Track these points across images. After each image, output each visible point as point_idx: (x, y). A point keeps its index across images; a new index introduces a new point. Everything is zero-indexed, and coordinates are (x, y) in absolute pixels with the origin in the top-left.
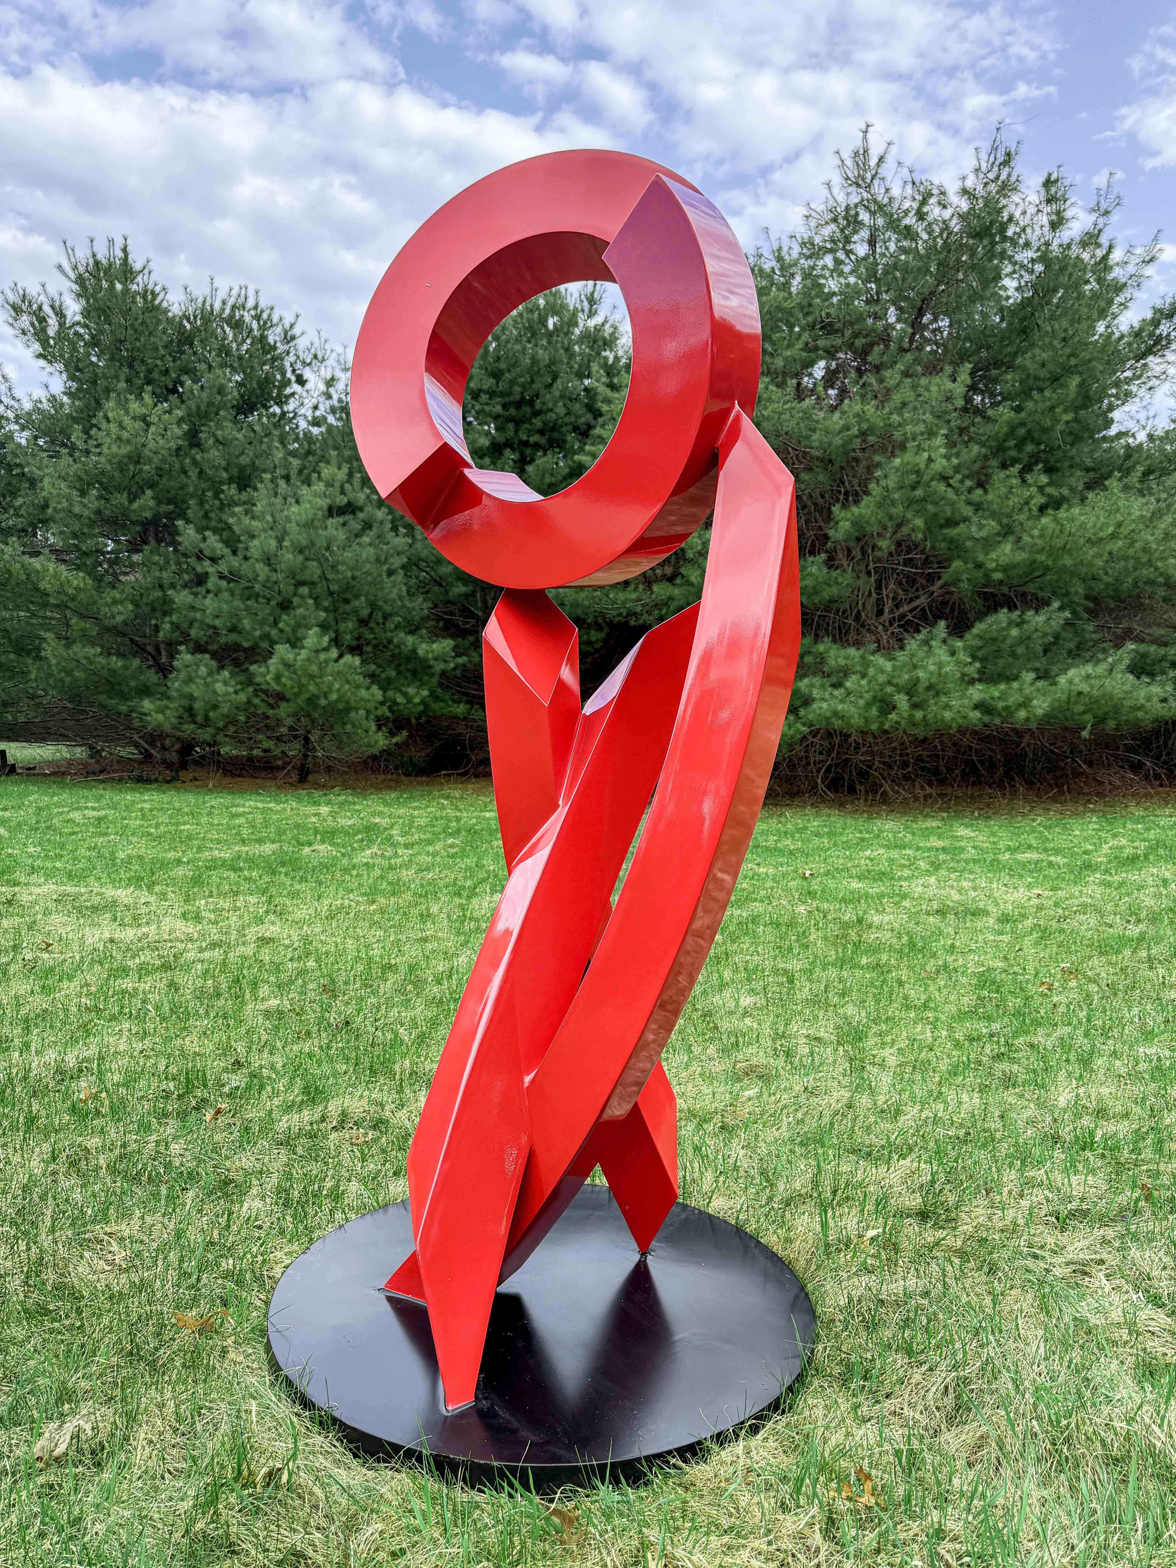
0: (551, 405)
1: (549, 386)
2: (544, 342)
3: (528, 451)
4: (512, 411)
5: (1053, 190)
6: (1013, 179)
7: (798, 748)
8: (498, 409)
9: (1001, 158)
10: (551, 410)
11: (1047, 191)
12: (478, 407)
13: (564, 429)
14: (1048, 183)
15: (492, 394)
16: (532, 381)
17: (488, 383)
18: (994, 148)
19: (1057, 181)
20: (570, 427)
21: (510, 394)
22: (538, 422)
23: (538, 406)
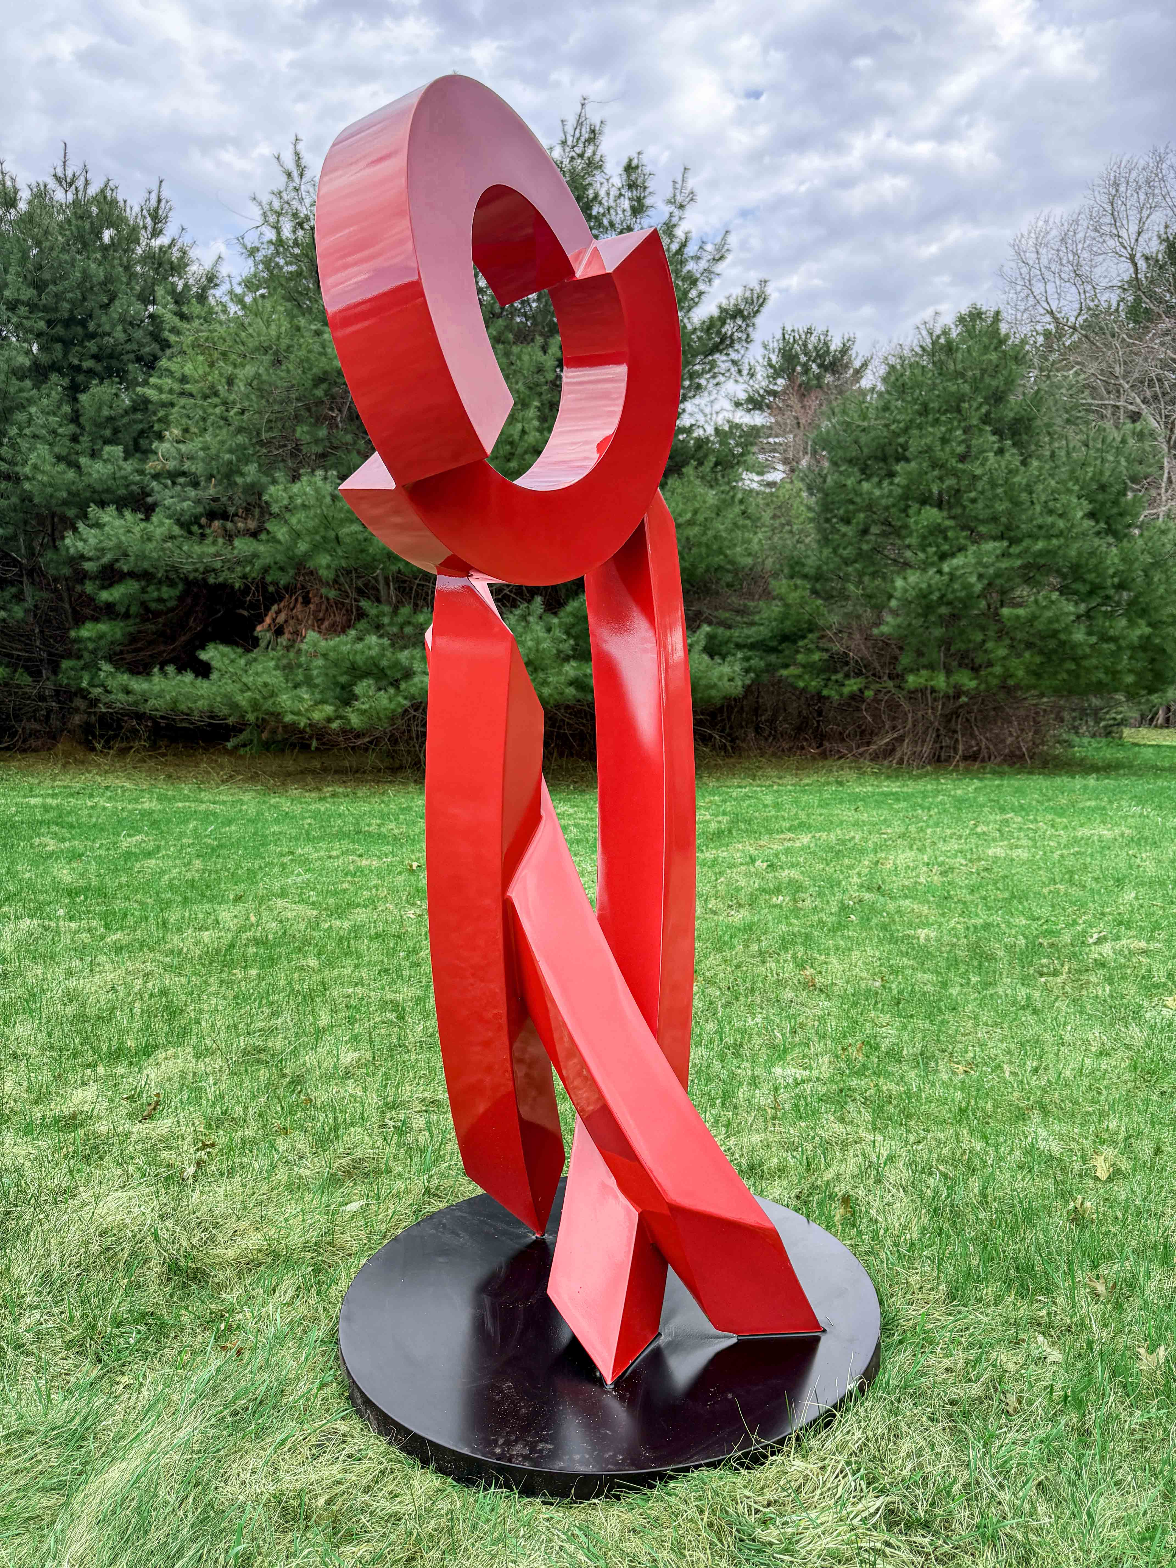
0: (107, 328)
1: (106, 306)
2: (98, 256)
3: (80, 378)
4: (59, 330)
5: (633, 177)
6: (597, 158)
7: (399, 722)
8: (42, 325)
9: (586, 136)
10: (109, 334)
11: (629, 176)
12: (14, 320)
13: (125, 357)
14: (630, 168)
15: (33, 307)
16: (84, 299)
17: (28, 293)
18: (579, 124)
19: (637, 167)
20: (132, 356)
21: (56, 310)
22: (92, 346)
23: (92, 326)
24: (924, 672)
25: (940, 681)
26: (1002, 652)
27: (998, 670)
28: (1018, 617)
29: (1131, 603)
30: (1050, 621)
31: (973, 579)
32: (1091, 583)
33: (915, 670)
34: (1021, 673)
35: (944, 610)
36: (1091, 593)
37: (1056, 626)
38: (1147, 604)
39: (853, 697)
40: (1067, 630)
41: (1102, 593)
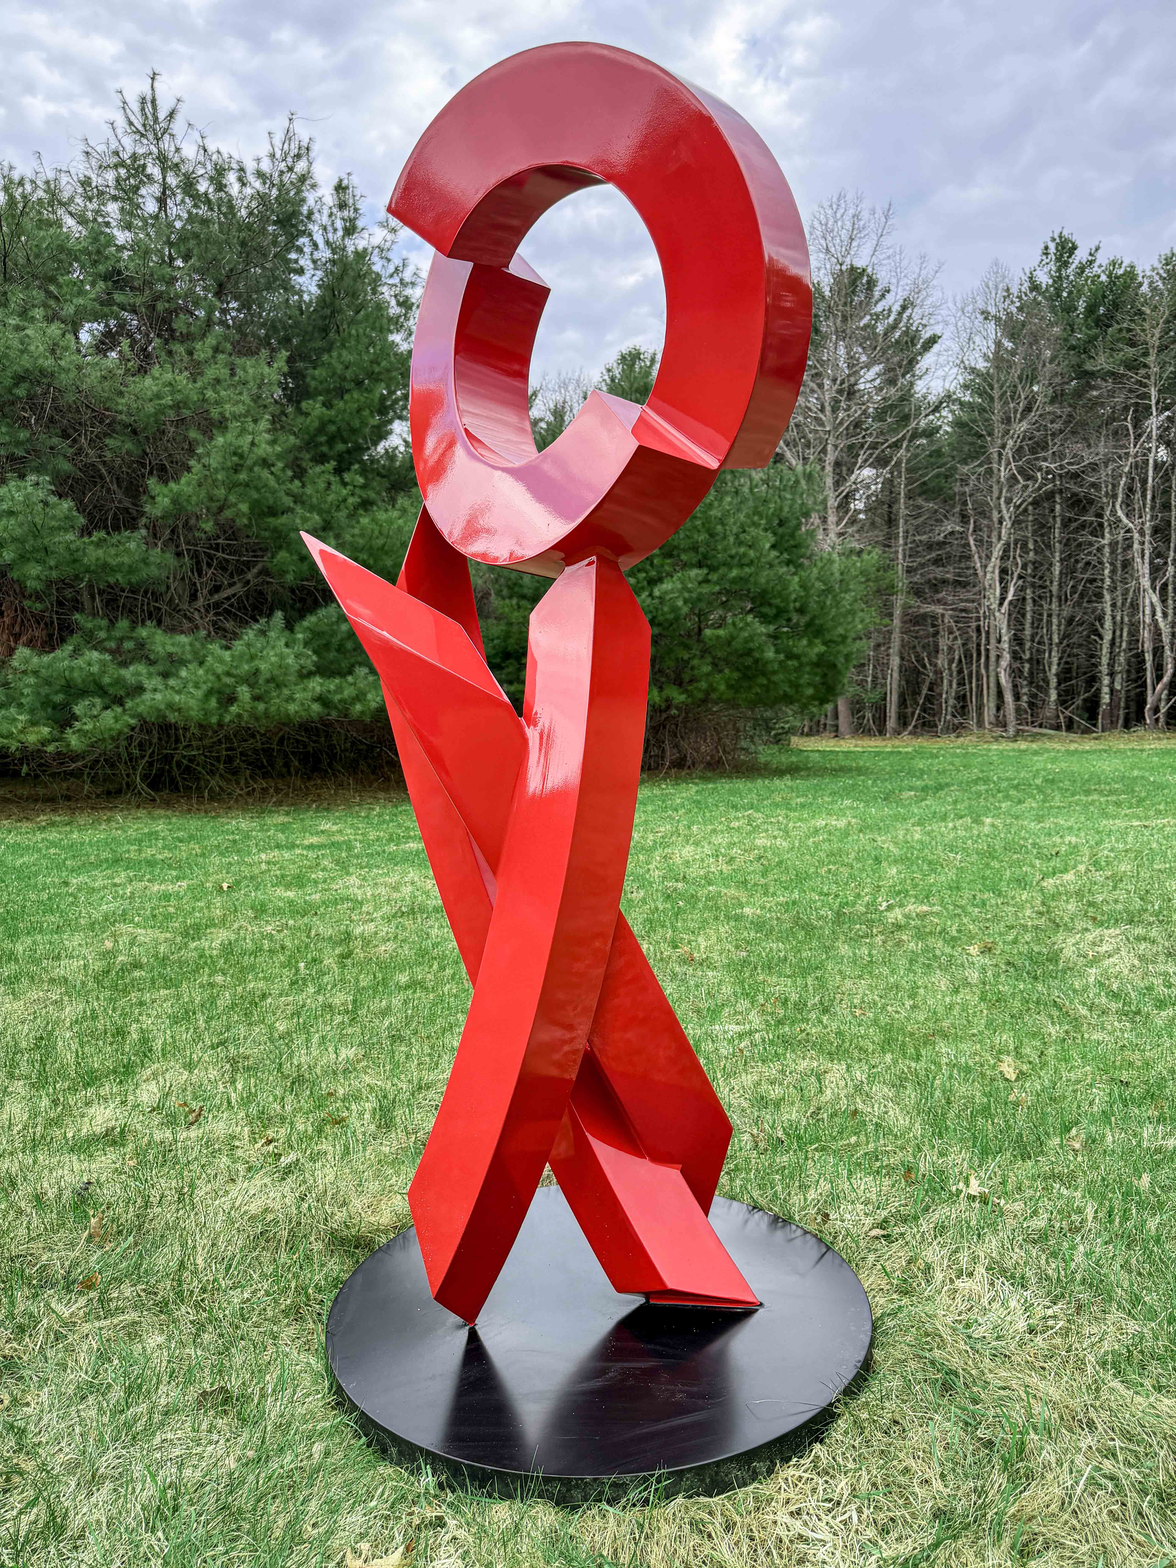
5: (344, 197)
9: (294, 151)
11: (339, 196)
14: (340, 188)
18: (287, 139)
19: (347, 188)
26: (706, 669)
27: (703, 685)
28: (718, 637)
29: (809, 625)
30: (746, 641)
31: (680, 603)
32: (777, 607)
34: (722, 687)
36: (777, 616)
37: (751, 645)
38: (821, 625)
40: (760, 649)
41: (786, 616)
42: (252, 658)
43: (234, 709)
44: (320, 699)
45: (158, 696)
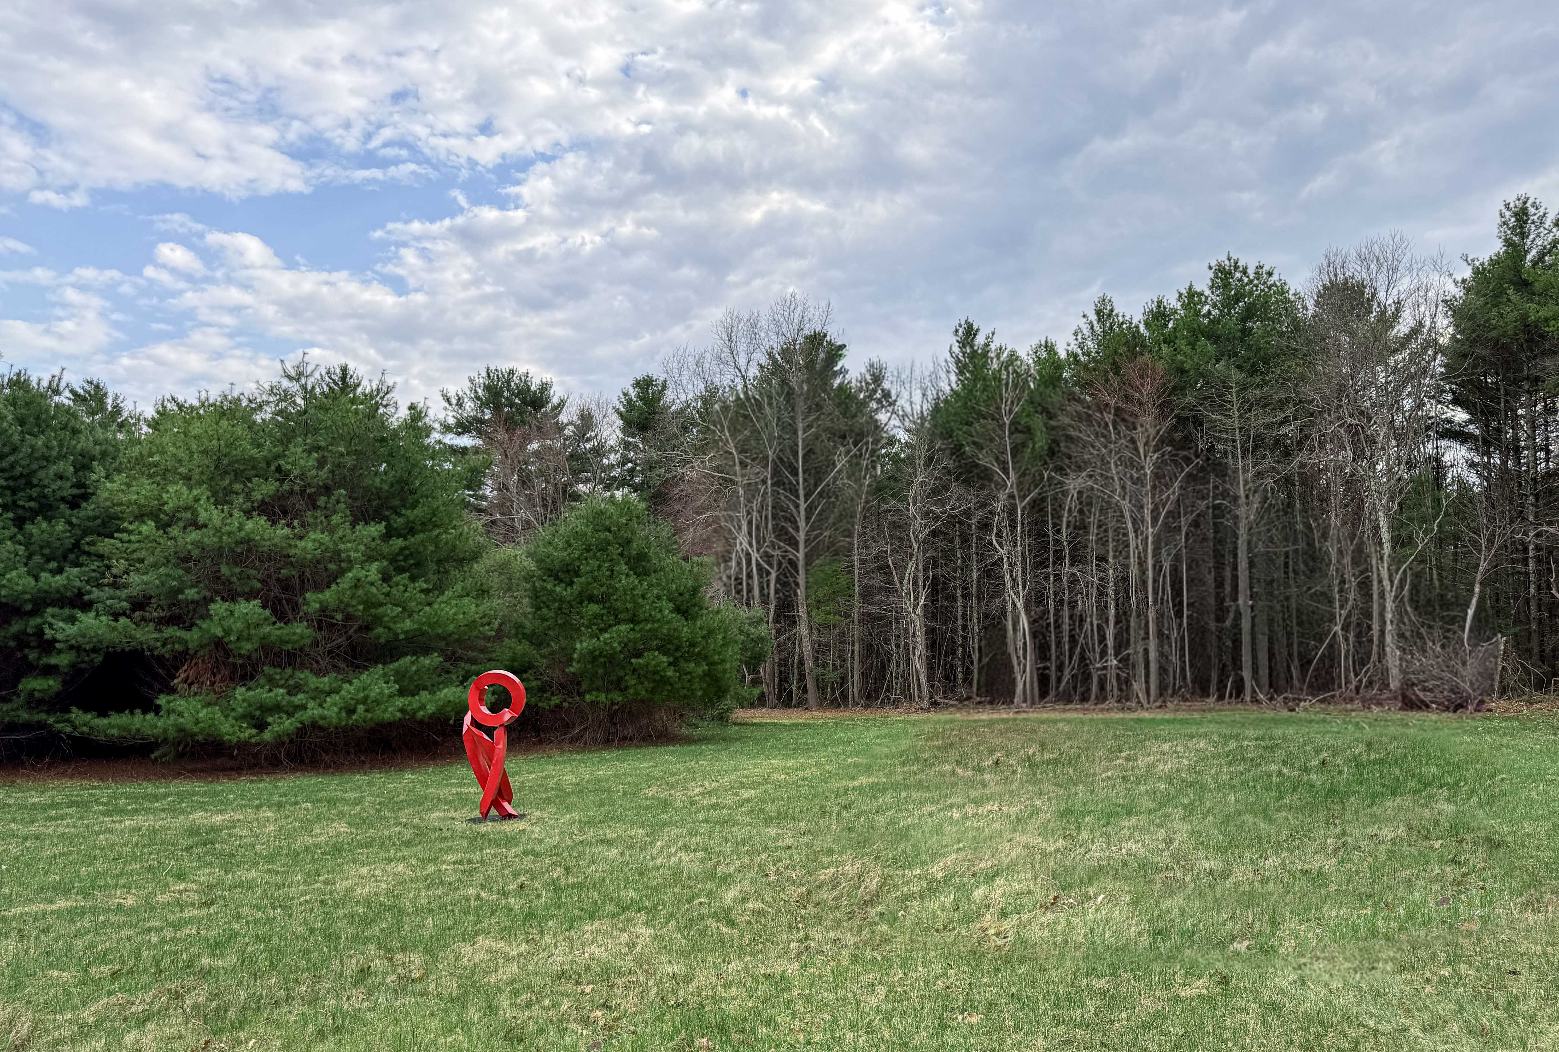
24: (594, 693)
25: (602, 697)
26: (633, 682)
27: (632, 691)
29: (697, 654)
30: (656, 666)
31: (616, 645)
32: (675, 645)
33: (589, 691)
34: (643, 693)
35: (602, 660)
36: (676, 650)
37: (659, 668)
38: (706, 654)
39: (557, 706)
40: (664, 670)
41: (681, 650)
42: (364, 689)
43: (354, 717)
44: (402, 710)
45: (316, 712)
